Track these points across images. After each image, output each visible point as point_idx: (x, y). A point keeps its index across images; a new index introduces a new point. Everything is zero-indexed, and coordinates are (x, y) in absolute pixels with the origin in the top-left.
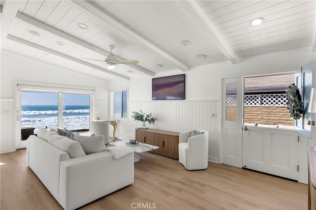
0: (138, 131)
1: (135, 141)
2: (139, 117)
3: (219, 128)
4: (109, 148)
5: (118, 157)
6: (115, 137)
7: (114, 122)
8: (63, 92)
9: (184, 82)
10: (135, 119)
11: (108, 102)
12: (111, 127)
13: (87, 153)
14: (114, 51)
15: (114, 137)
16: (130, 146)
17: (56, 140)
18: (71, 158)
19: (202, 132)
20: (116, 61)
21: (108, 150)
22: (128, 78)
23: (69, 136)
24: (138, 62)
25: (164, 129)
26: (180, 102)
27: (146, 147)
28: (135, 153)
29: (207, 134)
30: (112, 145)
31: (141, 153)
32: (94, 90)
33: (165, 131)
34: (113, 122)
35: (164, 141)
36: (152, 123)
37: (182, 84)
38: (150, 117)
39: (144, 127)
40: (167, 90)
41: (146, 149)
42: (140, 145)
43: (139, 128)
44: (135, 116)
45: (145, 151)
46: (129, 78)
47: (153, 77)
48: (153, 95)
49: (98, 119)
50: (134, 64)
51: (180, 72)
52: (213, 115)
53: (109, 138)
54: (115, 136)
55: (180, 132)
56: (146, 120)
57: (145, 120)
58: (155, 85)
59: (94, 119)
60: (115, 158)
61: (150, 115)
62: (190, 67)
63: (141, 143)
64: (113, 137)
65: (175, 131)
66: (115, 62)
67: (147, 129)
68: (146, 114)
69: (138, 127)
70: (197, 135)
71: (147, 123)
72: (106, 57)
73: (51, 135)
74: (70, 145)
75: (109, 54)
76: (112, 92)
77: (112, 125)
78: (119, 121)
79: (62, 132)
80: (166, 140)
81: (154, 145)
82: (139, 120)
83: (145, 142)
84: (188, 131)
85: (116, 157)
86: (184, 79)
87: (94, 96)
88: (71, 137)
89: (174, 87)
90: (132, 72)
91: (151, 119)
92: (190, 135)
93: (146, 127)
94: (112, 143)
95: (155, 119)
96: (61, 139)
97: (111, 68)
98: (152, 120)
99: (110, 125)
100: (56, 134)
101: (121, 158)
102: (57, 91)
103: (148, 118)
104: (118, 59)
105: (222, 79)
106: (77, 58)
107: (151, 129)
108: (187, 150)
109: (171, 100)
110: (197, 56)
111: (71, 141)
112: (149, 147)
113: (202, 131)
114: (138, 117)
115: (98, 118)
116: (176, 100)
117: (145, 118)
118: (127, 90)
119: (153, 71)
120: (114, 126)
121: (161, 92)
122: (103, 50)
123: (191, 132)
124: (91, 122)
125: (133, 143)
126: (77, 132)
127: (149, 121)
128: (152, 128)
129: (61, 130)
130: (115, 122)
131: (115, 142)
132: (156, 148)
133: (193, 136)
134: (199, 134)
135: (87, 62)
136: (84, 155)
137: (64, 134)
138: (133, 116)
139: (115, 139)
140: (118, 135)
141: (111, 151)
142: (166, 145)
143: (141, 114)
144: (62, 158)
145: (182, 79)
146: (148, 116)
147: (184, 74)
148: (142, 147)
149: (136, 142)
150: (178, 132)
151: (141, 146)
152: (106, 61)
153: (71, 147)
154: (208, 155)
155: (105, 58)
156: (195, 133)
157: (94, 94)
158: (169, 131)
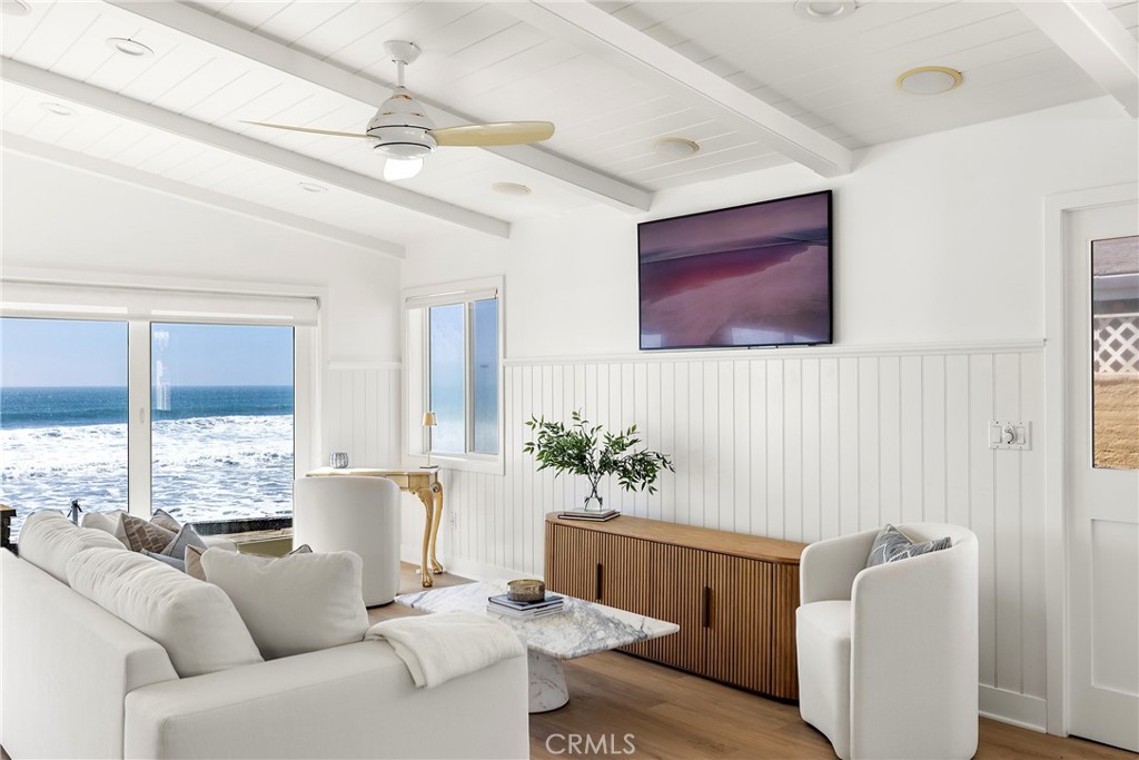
0: (558, 528)
1: (542, 589)
2: (568, 452)
3: (1050, 517)
4: (390, 625)
5: (433, 677)
6: (434, 564)
7: (428, 476)
8: (154, 312)
9: (827, 236)
10: (541, 463)
11: (394, 365)
12: (410, 509)
13: (269, 653)
14: (418, 76)
15: (430, 566)
16: (513, 618)
17: (108, 577)
18: (181, 676)
19: (941, 537)
20: (427, 130)
21: (382, 638)
22: (504, 226)
23: (177, 555)
24: (549, 130)
25: (711, 522)
26: (805, 361)
27: (604, 622)
28: (535, 655)
29: (968, 552)
30: (413, 610)
31: (574, 657)
32: (317, 299)
33: (718, 533)
34: (420, 476)
35: (708, 593)
36: (638, 486)
37: (816, 251)
38: (630, 451)
39: (594, 507)
40: (728, 288)
41: (601, 634)
42: (571, 611)
43: (567, 516)
44: (544, 441)
45: (595, 646)
46: (508, 224)
47: (645, 217)
48: (646, 323)
49: (342, 459)
50: (530, 141)
51: (798, 180)
52: (1006, 437)
53: (397, 568)
54: (434, 556)
55: (805, 541)
56: (607, 465)
57: (597, 465)
58: (654, 259)
59: (318, 460)
60: (419, 682)
61: (631, 438)
62: (859, 147)
63: (577, 602)
64: (420, 563)
65: (776, 532)
66: (422, 137)
67: (613, 516)
68: (603, 432)
69: (560, 509)
70: (905, 556)
71: (610, 483)
72: (373, 112)
73: (86, 547)
74: (177, 606)
75: (391, 93)
76: (414, 307)
77: (417, 494)
78: (453, 473)
79: (141, 531)
80: (720, 587)
81: (650, 615)
82: (563, 464)
83: (599, 597)
84: (853, 530)
85: (424, 675)
86: (825, 223)
87: (316, 331)
88: (186, 562)
89: (771, 270)
90: (524, 189)
91: (635, 460)
92: (864, 553)
93: (607, 507)
94: (414, 597)
95: (659, 463)
96: (133, 570)
97: (401, 169)
98: (643, 469)
99: (407, 495)
100: (110, 546)
101: (452, 681)
102: (124, 311)
103: (615, 457)
104: (439, 120)
105: (1067, 213)
106: (190, 113)
107: (633, 520)
108: (844, 646)
109: (749, 346)
110: (901, 80)
111: (180, 583)
112: (617, 625)
113: (938, 534)
114: (562, 450)
115: (340, 455)
116: (782, 350)
117: (597, 457)
118: (500, 295)
119: (645, 182)
120: (428, 500)
121: (690, 299)
122: (357, 72)
123: (871, 541)
124: (303, 480)
125: (529, 599)
126: (230, 532)
127: (625, 473)
128: (641, 512)
129: (137, 521)
130: (432, 479)
131: (432, 593)
132: (659, 628)
133: (887, 564)
134: (917, 552)
135: (275, 142)
136: (251, 662)
137: (155, 541)
138: (530, 447)
139: (436, 577)
140: (454, 550)
141: (396, 640)
142: (722, 614)
143: (578, 429)
144: (134, 676)
145: (813, 220)
146: (616, 443)
147: (829, 194)
148: (580, 625)
149: (548, 594)
150: (793, 534)
151: (577, 615)
152: (372, 132)
153: (181, 615)
154: (982, 678)
155: (364, 114)
156: (899, 542)
157: (314, 324)
158: (739, 529)
